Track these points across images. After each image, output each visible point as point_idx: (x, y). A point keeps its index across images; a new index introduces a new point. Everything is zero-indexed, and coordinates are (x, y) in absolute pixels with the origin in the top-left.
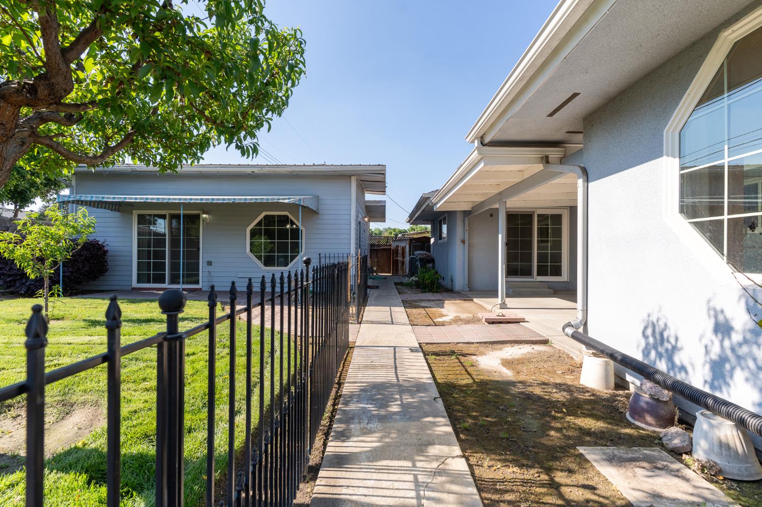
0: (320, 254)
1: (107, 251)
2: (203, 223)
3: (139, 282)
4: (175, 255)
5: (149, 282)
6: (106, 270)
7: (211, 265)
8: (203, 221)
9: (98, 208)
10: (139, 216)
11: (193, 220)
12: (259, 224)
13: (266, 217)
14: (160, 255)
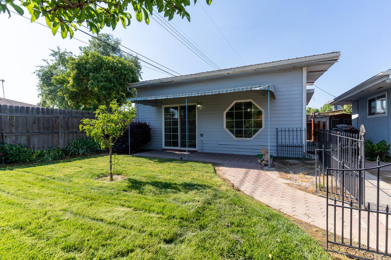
0: (277, 129)
1: (151, 128)
2: (198, 111)
3: (165, 146)
4: (183, 130)
5: (170, 146)
6: (150, 139)
7: (203, 136)
8: (198, 109)
9: (146, 105)
10: (165, 108)
11: (192, 109)
12: (232, 109)
13: (236, 104)
14: (175, 130)
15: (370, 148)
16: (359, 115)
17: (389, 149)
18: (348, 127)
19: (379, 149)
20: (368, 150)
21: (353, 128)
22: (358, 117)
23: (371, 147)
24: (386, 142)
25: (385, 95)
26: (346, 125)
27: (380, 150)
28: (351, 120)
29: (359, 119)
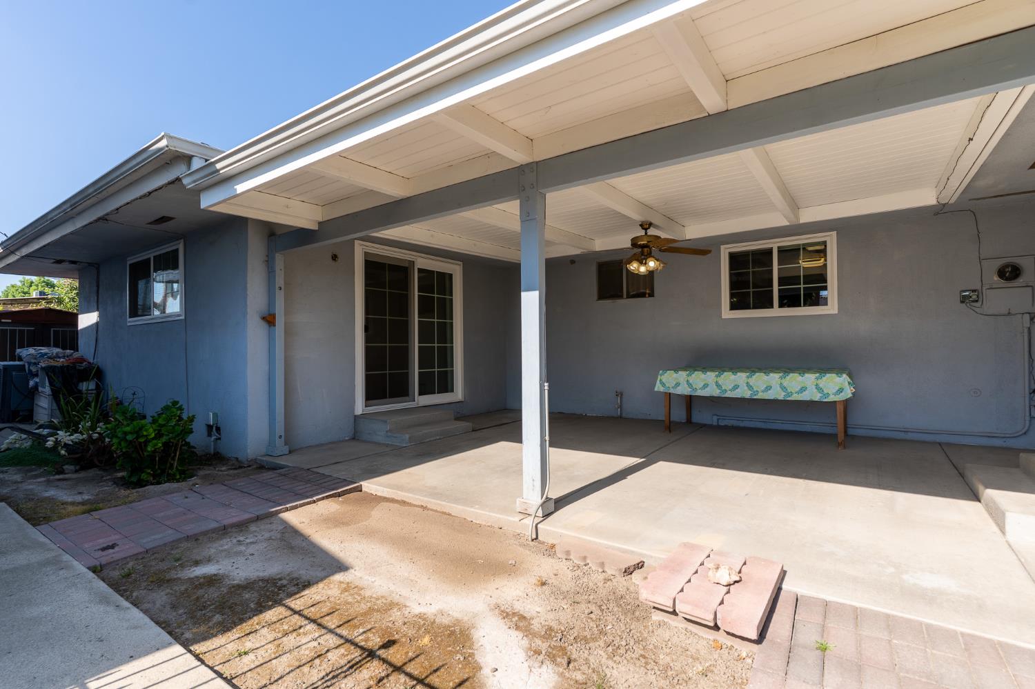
15: (129, 437)
16: (100, 316)
17: (191, 432)
18: (64, 357)
19: (159, 435)
20: (123, 444)
21: (82, 360)
22: (97, 324)
23: (131, 433)
24: (181, 409)
25: (177, 250)
26: (56, 350)
27: (164, 439)
28: (77, 331)
29: (100, 329)
